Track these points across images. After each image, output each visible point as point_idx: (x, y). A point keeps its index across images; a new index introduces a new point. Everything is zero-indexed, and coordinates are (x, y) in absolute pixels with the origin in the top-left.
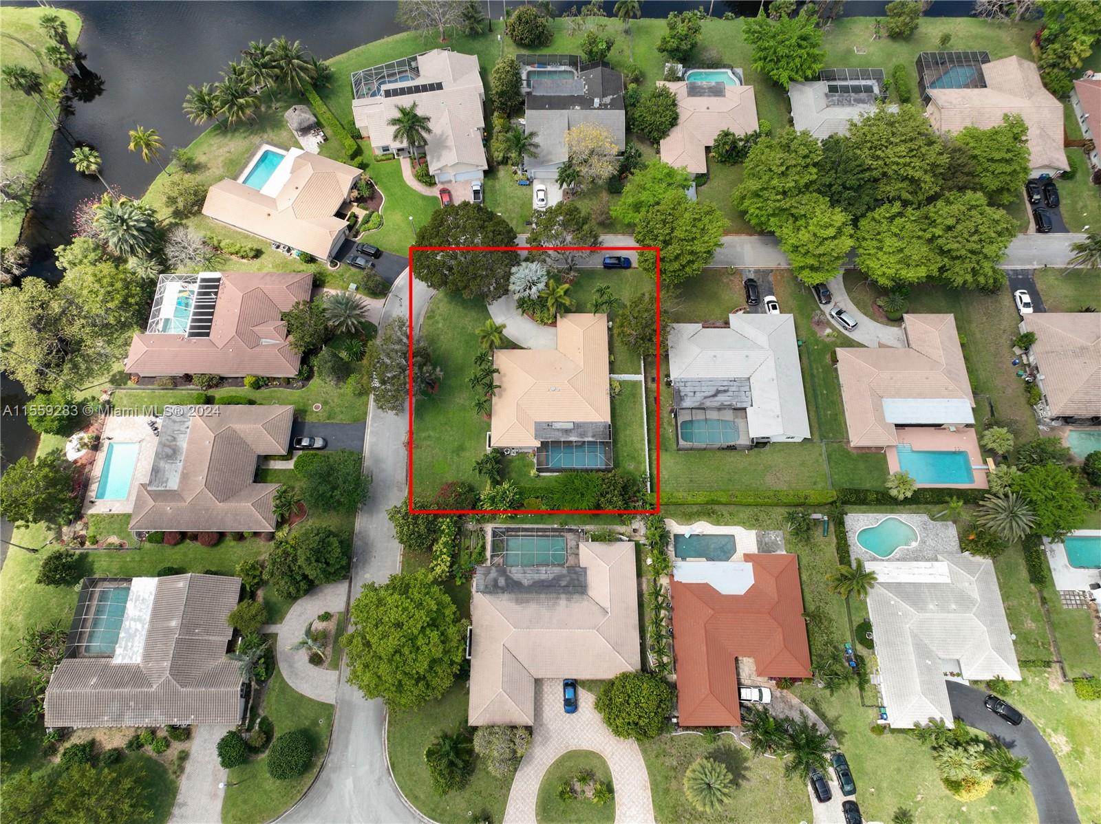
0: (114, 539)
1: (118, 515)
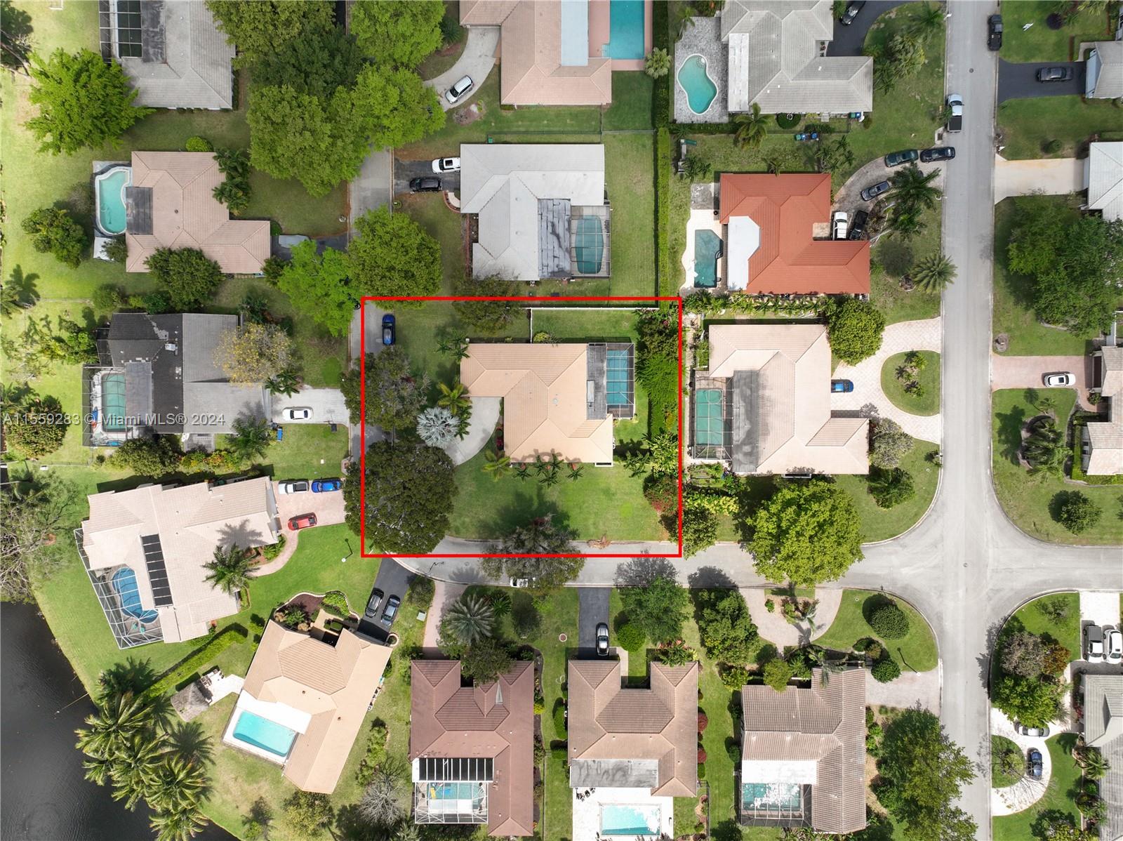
0: (698, 809)
1: (675, 810)
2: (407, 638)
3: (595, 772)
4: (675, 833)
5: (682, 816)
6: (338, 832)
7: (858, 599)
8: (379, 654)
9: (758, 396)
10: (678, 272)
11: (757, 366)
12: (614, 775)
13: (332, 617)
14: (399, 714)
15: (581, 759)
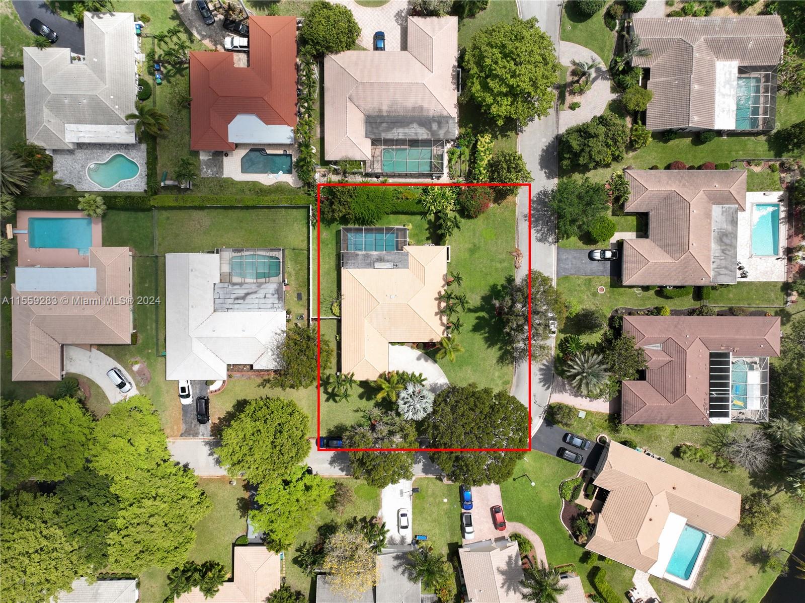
0: (757, 169)
1: (757, 190)
2: (601, 427)
3: (723, 262)
4: (778, 190)
5: (762, 183)
6: (774, 490)
7: (569, 28)
8: (616, 452)
9: (388, 116)
10: (279, 188)
11: (361, 117)
12: (726, 245)
13: (582, 493)
14: (668, 434)
15: (712, 274)
